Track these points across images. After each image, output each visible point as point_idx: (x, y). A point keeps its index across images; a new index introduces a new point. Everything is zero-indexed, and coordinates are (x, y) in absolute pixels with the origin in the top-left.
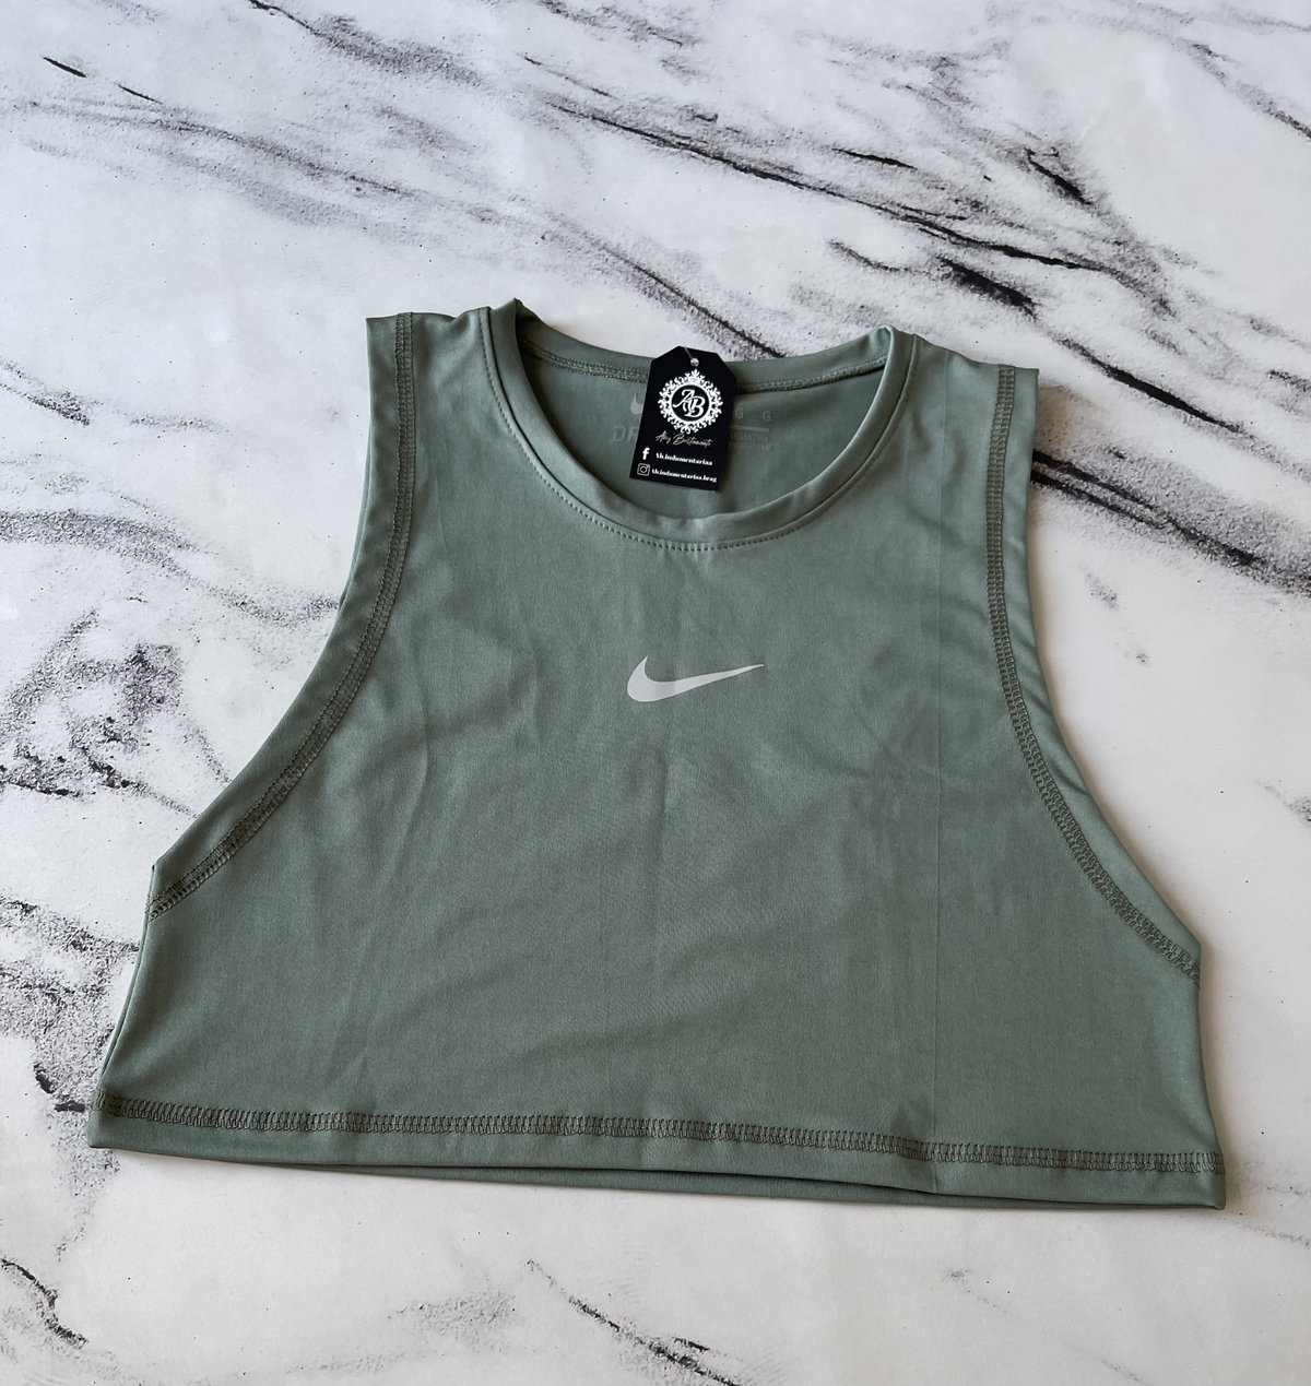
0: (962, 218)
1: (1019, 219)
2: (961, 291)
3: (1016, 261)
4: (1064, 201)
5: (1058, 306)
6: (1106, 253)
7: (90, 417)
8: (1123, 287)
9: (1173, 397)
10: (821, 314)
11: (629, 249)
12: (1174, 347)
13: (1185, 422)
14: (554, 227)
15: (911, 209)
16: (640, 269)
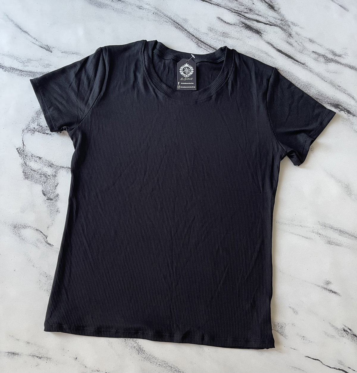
0: (247, 13)
1: (260, 14)
2: (246, 30)
3: (259, 23)
4: (270, 10)
5: (267, 34)
6: (279, 22)
7: (52, 51)
8: (282, 31)
9: (291, 56)
10: (214, 34)
11: (172, 17)
12: (292, 45)
13: (293, 62)
14: (156, 11)
15: (236, 10)
16: (174, 21)
